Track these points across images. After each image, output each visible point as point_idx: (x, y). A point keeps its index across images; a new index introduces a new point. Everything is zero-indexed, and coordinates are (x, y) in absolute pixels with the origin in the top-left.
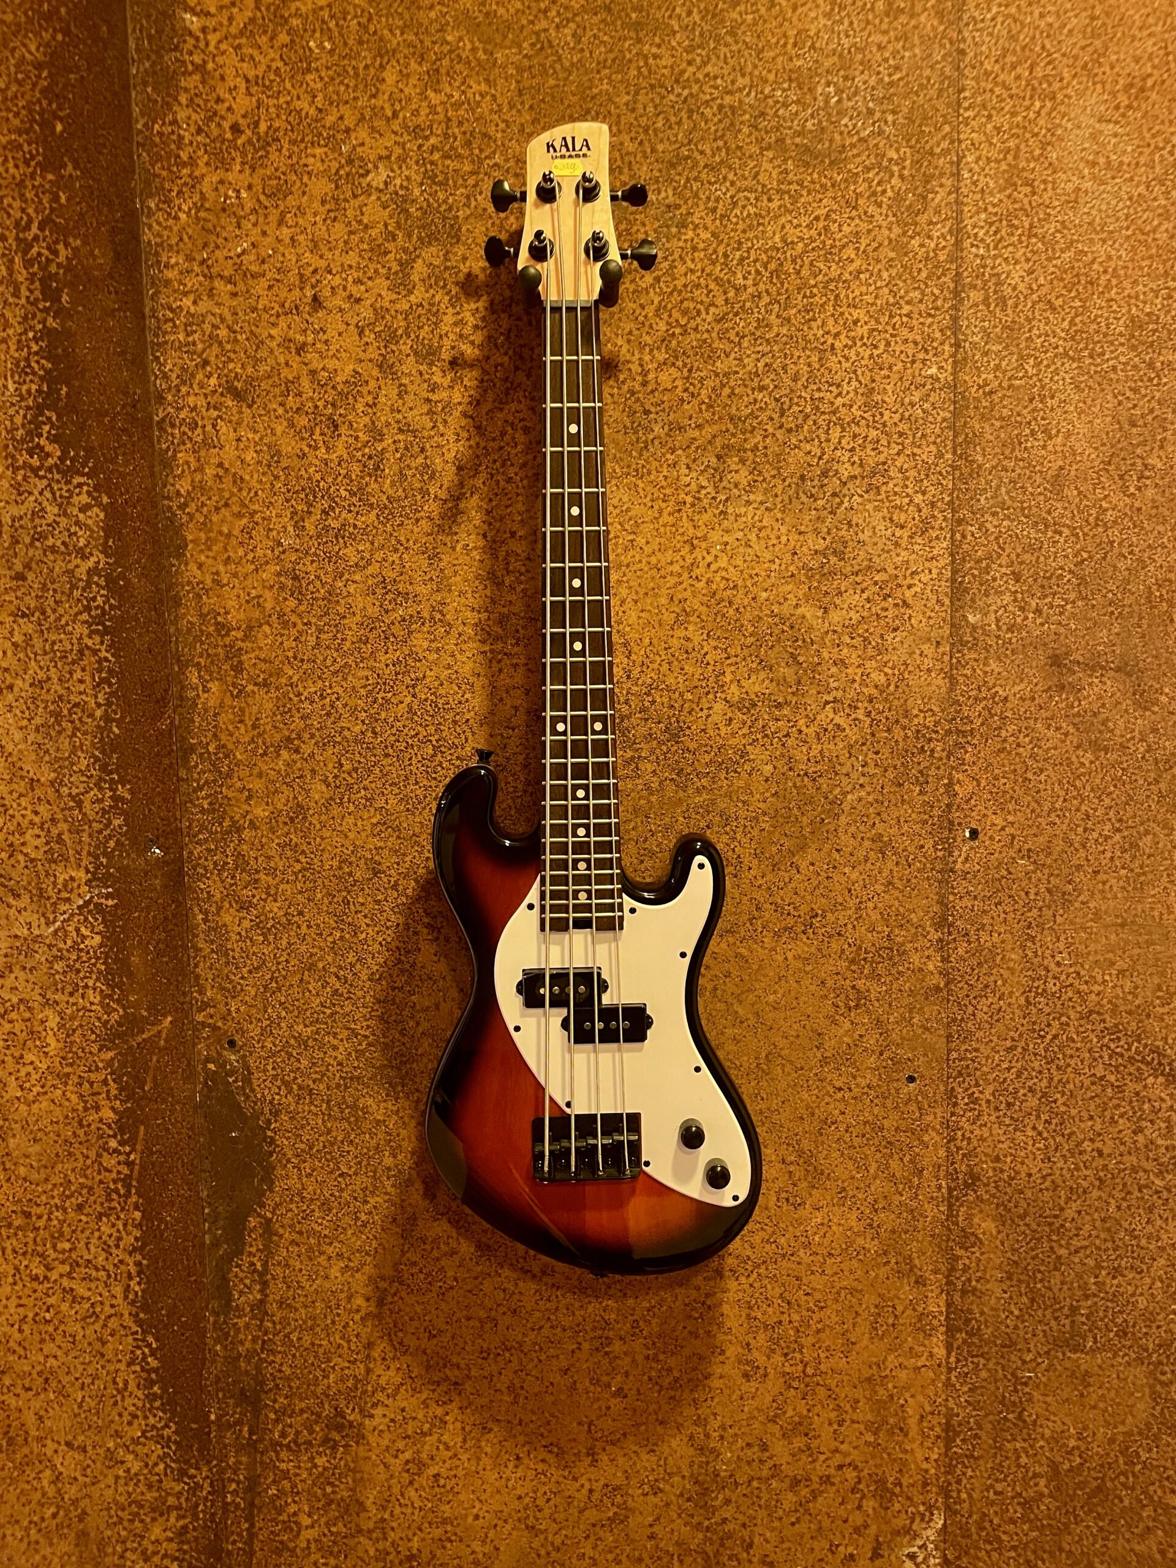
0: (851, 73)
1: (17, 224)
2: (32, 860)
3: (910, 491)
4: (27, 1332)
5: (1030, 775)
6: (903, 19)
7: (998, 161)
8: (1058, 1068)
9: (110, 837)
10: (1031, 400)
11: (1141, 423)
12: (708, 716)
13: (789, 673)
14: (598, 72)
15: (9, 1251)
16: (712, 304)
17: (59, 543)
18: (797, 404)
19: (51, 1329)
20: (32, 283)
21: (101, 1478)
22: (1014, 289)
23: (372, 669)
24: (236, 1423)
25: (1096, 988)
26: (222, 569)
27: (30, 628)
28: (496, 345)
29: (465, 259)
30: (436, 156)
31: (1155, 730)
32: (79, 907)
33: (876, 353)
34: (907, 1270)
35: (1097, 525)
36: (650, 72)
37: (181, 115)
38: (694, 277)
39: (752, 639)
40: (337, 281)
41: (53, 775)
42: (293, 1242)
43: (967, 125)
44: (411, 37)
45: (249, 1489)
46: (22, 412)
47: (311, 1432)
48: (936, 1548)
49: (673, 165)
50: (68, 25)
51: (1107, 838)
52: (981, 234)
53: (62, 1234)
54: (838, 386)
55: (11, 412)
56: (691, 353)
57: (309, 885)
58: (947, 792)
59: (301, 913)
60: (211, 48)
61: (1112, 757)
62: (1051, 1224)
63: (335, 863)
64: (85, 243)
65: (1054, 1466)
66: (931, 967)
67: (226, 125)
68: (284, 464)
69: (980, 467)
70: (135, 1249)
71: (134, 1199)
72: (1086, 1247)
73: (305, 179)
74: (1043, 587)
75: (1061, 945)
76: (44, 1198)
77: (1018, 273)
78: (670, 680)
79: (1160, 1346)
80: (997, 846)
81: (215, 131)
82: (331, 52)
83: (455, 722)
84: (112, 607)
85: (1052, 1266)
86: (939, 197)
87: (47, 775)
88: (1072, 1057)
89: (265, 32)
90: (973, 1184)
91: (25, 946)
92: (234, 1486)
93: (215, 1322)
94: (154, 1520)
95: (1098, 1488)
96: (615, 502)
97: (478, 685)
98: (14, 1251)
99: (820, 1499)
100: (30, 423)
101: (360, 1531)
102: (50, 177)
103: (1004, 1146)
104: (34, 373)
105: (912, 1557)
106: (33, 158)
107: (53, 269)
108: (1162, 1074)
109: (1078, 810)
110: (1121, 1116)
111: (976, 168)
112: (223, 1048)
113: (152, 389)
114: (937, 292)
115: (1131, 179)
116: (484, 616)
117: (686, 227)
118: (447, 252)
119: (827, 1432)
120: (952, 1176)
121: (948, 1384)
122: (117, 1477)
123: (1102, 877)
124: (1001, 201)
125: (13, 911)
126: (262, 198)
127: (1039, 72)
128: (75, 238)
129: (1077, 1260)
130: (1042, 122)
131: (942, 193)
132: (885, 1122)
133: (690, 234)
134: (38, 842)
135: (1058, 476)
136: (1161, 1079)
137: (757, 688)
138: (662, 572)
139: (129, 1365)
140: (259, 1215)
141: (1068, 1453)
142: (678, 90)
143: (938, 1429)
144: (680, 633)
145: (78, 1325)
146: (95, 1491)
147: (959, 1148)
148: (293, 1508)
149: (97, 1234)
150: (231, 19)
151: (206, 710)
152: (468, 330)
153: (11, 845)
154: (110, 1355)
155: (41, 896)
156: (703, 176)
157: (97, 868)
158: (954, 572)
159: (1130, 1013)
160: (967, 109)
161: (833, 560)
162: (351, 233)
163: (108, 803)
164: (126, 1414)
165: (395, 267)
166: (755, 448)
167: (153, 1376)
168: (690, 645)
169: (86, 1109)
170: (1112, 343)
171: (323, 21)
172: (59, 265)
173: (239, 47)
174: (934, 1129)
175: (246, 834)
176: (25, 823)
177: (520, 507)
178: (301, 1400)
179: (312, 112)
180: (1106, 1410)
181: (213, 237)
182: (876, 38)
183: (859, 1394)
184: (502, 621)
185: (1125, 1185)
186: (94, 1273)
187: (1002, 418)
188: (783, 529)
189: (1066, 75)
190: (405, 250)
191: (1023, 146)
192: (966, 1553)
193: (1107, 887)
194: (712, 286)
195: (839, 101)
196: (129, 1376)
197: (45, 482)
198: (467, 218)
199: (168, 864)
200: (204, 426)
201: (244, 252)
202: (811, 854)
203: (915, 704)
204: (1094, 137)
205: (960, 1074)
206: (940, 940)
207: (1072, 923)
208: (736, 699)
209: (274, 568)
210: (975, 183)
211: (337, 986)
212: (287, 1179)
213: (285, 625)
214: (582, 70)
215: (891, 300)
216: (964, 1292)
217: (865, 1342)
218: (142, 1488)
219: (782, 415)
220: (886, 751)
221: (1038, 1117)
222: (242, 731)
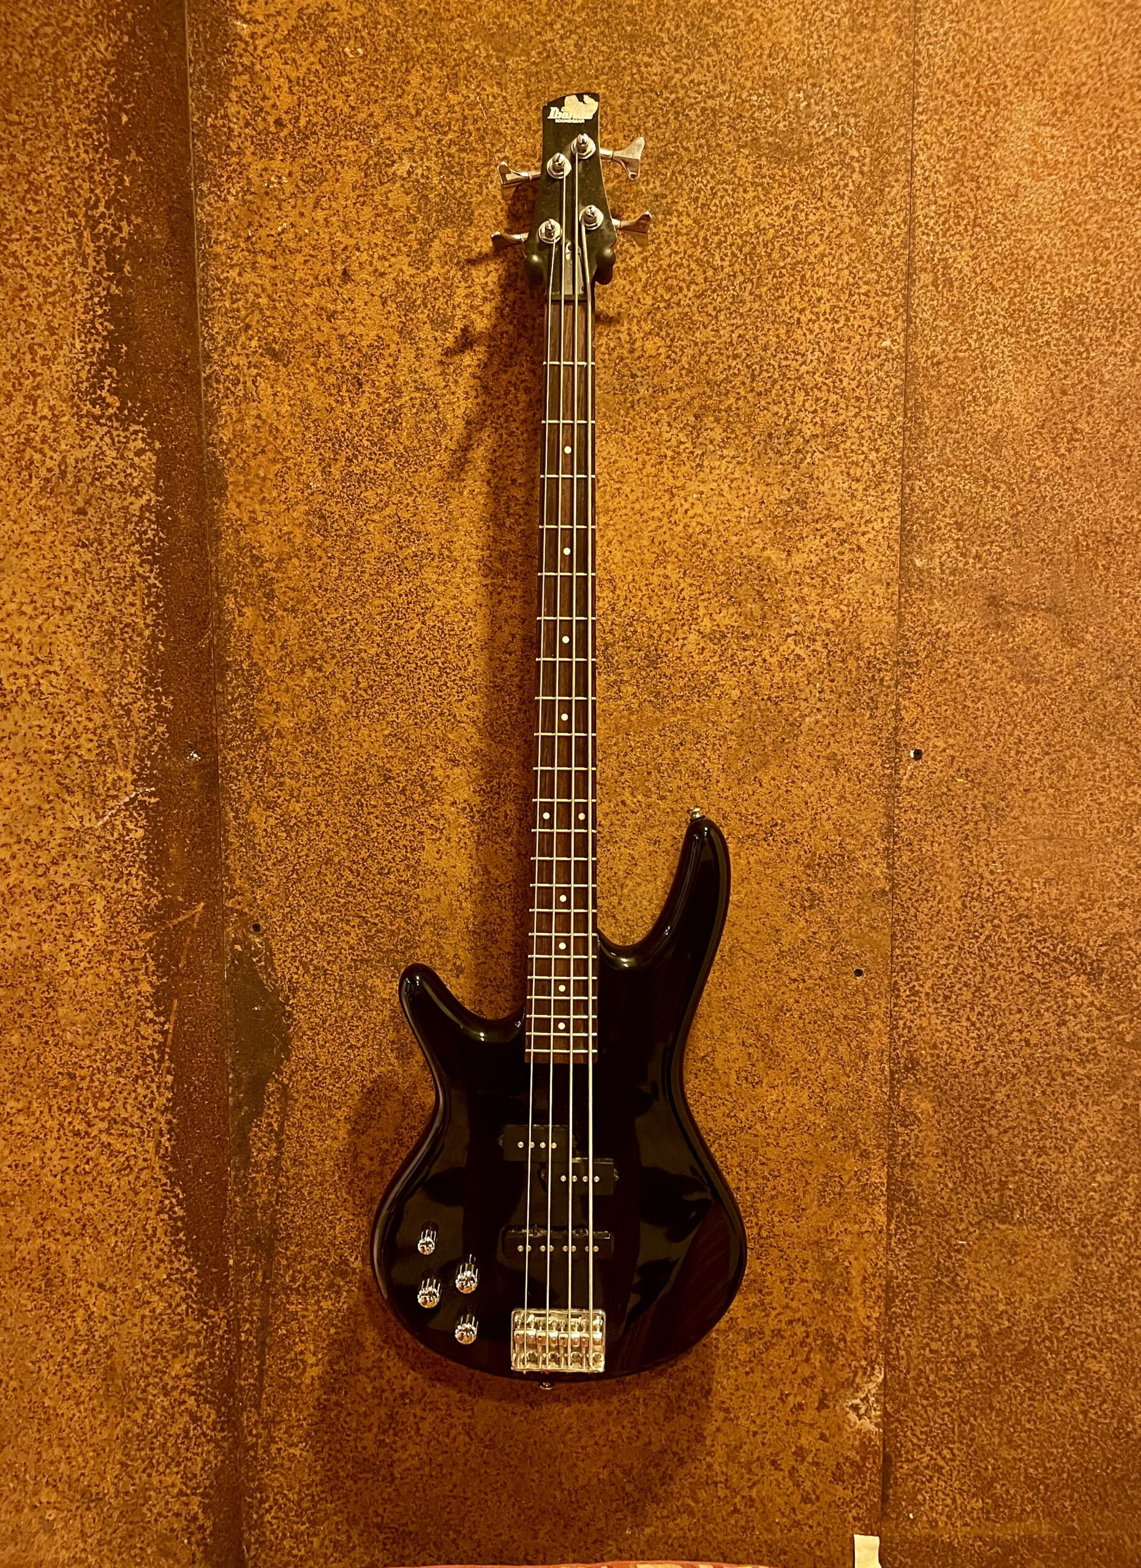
0: (818, 81)
1: (87, 202)
2: (85, 762)
3: (865, 449)
4: (68, 1181)
5: (968, 703)
6: (865, 33)
7: (945, 160)
8: (991, 965)
9: (154, 742)
10: (974, 370)
11: (1071, 391)
12: (683, 645)
13: (755, 608)
14: (597, 78)
15: (55, 1108)
16: (693, 282)
17: (116, 483)
18: (767, 371)
19: (89, 1179)
20: (99, 254)
21: (128, 1316)
22: (960, 272)
23: (387, 598)
24: (252, 1268)
25: (1027, 894)
26: (257, 507)
27: (88, 557)
28: (502, 316)
29: (476, 239)
30: (453, 150)
31: (1080, 665)
32: (125, 804)
33: (837, 326)
34: (852, 1144)
35: (1031, 482)
36: (642, 78)
37: (232, 110)
38: (677, 258)
39: (723, 578)
40: (365, 257)
41: (106, 686)
42: (306, 1106)
43: (920, 127)
44: (434, 46)
45: (262, 1328)
46: (87, 368)
47: (318, 1277)
48: (877, 1401)
49: (660, 160)
50: (134, 27)
51: (1037, 760)
52: (931, 223)
53: (102, 1094)
54: (803, 355)
55: (78, 367)
56: (673, 324)
57: (327, 788)
58: (895, 716)
59: (320, 813)
60: (259, 52)
61: (1043, 688)
62: (983, 1106)
63: (351, 770)
64: (146, 221)
65: (984, 1328)
66: (878, 873)
67: (271, 120)
68: (314, 417)
69: (927, 428)
70: (167, 1109)
71: (167, 1064)
72: (1014, 1128)
73: (339, 167)
74: (982, 536)
75: (995, 855)
76: (87, 1062)
77: (965, 257)
78: (650, 613)
79: (1081, 1220)
80: (939, 766)
81: (261, 126)
82: (364, 57)
83: (459, 647)
84: (161, 540)
85: (983, 1144)
86: (894, 191)
87: (100, 686)
88: (1003, 955)
89: (306, 39)
90: (913, 1068)
91: (77, 838)
92: (248, 1326)
93: (236, 1176)
94: (175, 1356)
95: (1025, 1349)
96: (604, 454)
97: (481, 613)
98: (60, 1109)
99: (772, 1352)
100: (94, 377)
101: (359, 1370)
102: (117, 162)
103: (942, 1034)
104: (98, 334)
105: (855, 1408)
106: (101, 145)
107: (117, 242)
108: (1084, 973)
109: (1011, 735)
110: (1047, 1010)
111: (928, 166)
112: (248, 931)
113: (200, 349)
114: (891, 274)
115: (1066, 176)
116: (487, 553)
117: (671, 214)
118: (461, 233)
119: (778, 1289)
120: (894, 1060)
121: (888, 1249)
122: (143, 1317)
123: (1030, 795)
124: (949, 194)
125: (67, 807)
126: (301, 183)
127: (985, 82)
128: (137, 216)
129: (1005, 1139)
130: (987, 126)
131: (898, 187)
132: (836, 1013)
133: (675, 220)
134: (90, 745)
135: (996, 437)
136: (1083, 978)
137: (727, 621)
138: (645, 517)
139: (158, 1213)
140: (277, 1081)
141: (998, 1317)
142: (666, 94)
143: (878, 1290)
144: (660, 571)
145: (114, 1177)
146: (123, 1330)
147: (901, 1036)
148: (299, 1348)
149: (133, 1095)
150: (276, 26)
151: (241, 632)
152: (477, 302)
153: (67, 748)
154: (141, 1205)
155: (92, 793)
156: (687, 169)
157: (142, 769)
158: (903, 521)
159: (1055, 917)
160: (921, 113)
161: (797, 509)
162: (378, 215)
163: (153, 711)
164: (153, 1258)
165: (416, 246)
166: (730, 407)
167: (179, 1224)
168: (668, 582)
169: (127, 983)
170: (1046, 321)
171: (357, 30)
172: (122, 240)
173: (283, 51)
174: (878, 1017)
175: (274, 742)
176: (80, 729)
177: (521, 458)
178: (311, 1248)
179: (346, 110)
180: (1032, 1278)
181: (257, 218)
182: (841, 50)
183: (807, 1255)
184: (503, 557)
185: (1049, 1072)
186: (130, 1130)
187: (947, 386)
188: (753, 481)
189: (1010, 85)
190: (424, 231)
191: (969, 147)
192: (905, 1407)
193: (1036, 805)
194: (693, 266)
195: (808, 105)
196: (157, 1223)
197: (105, 429)
198: (479, 204)
199: (203, 766)
200: (245, 383)
201: (283, 232)
202: (773, 770)
203: (866, 639)
204: (1033, 139)
205: (902, 969)
206: (887, 849)
207: (1004, 836)
208: (708, 630)
209: (303, 508)
210: (926, 179)
211: (351, 878)
212: (302, 1050)
213: (311, 558)
214: (583, 76)
215: (851, 281)
216: (903, 1166)
217: (815, 1209)
218: (165, 1327)
219: (753, 380)
220: (840, 679)
221: (972, 1009)
222: (273, 650)
